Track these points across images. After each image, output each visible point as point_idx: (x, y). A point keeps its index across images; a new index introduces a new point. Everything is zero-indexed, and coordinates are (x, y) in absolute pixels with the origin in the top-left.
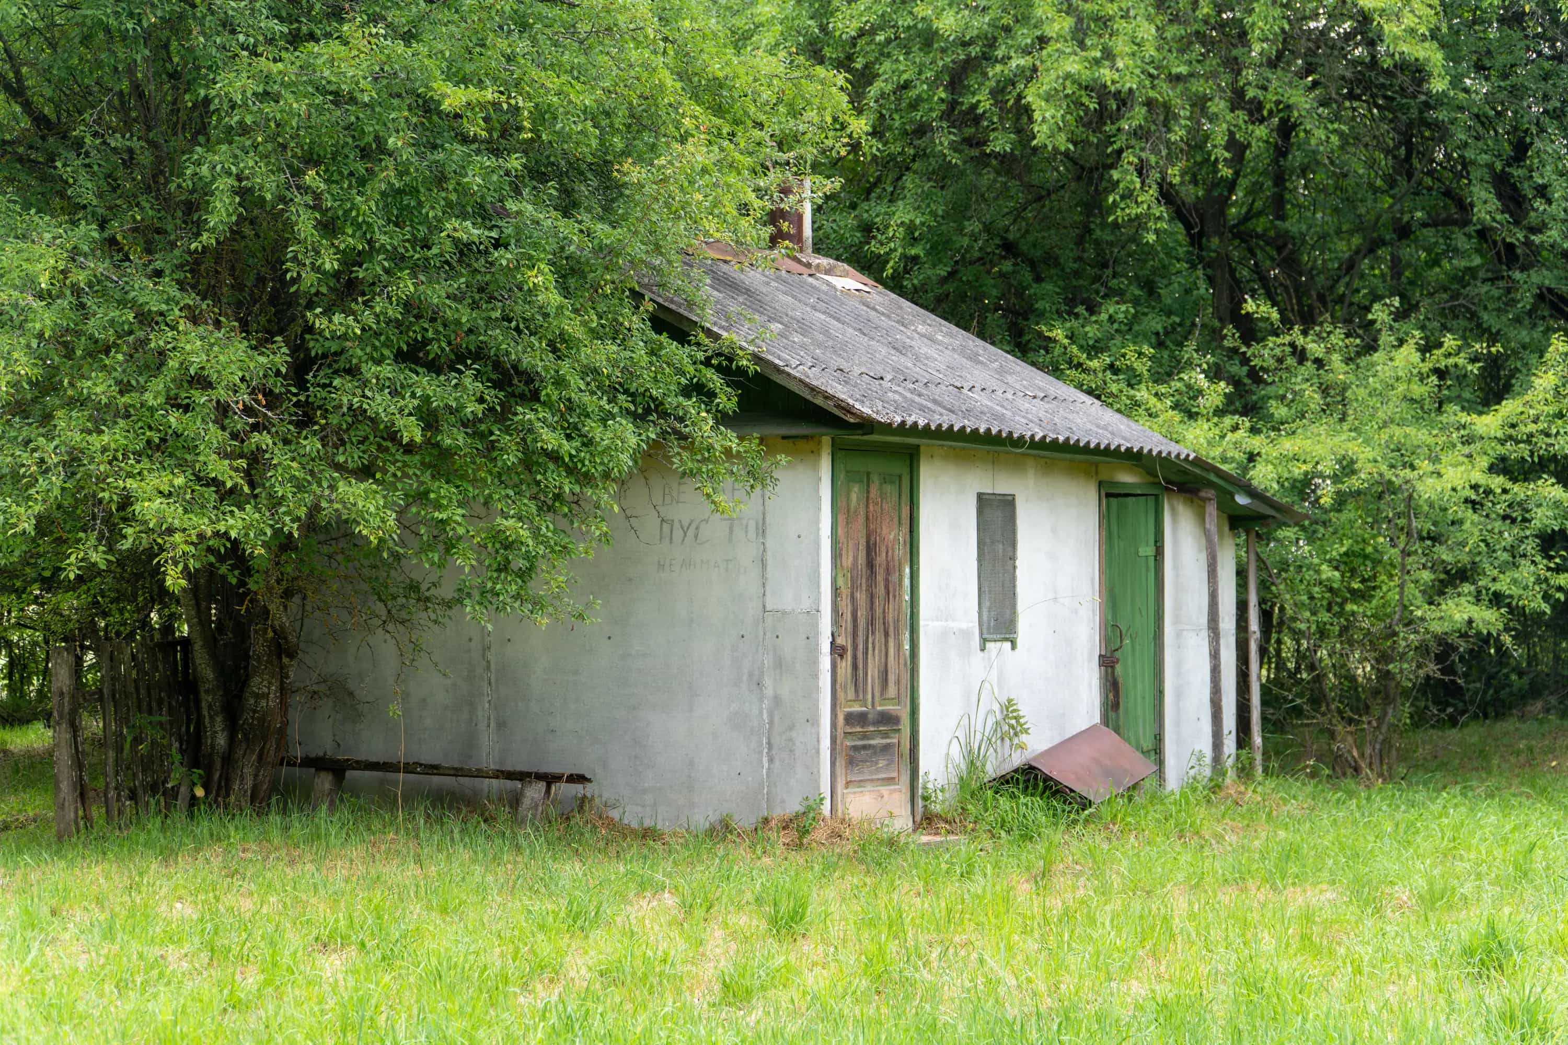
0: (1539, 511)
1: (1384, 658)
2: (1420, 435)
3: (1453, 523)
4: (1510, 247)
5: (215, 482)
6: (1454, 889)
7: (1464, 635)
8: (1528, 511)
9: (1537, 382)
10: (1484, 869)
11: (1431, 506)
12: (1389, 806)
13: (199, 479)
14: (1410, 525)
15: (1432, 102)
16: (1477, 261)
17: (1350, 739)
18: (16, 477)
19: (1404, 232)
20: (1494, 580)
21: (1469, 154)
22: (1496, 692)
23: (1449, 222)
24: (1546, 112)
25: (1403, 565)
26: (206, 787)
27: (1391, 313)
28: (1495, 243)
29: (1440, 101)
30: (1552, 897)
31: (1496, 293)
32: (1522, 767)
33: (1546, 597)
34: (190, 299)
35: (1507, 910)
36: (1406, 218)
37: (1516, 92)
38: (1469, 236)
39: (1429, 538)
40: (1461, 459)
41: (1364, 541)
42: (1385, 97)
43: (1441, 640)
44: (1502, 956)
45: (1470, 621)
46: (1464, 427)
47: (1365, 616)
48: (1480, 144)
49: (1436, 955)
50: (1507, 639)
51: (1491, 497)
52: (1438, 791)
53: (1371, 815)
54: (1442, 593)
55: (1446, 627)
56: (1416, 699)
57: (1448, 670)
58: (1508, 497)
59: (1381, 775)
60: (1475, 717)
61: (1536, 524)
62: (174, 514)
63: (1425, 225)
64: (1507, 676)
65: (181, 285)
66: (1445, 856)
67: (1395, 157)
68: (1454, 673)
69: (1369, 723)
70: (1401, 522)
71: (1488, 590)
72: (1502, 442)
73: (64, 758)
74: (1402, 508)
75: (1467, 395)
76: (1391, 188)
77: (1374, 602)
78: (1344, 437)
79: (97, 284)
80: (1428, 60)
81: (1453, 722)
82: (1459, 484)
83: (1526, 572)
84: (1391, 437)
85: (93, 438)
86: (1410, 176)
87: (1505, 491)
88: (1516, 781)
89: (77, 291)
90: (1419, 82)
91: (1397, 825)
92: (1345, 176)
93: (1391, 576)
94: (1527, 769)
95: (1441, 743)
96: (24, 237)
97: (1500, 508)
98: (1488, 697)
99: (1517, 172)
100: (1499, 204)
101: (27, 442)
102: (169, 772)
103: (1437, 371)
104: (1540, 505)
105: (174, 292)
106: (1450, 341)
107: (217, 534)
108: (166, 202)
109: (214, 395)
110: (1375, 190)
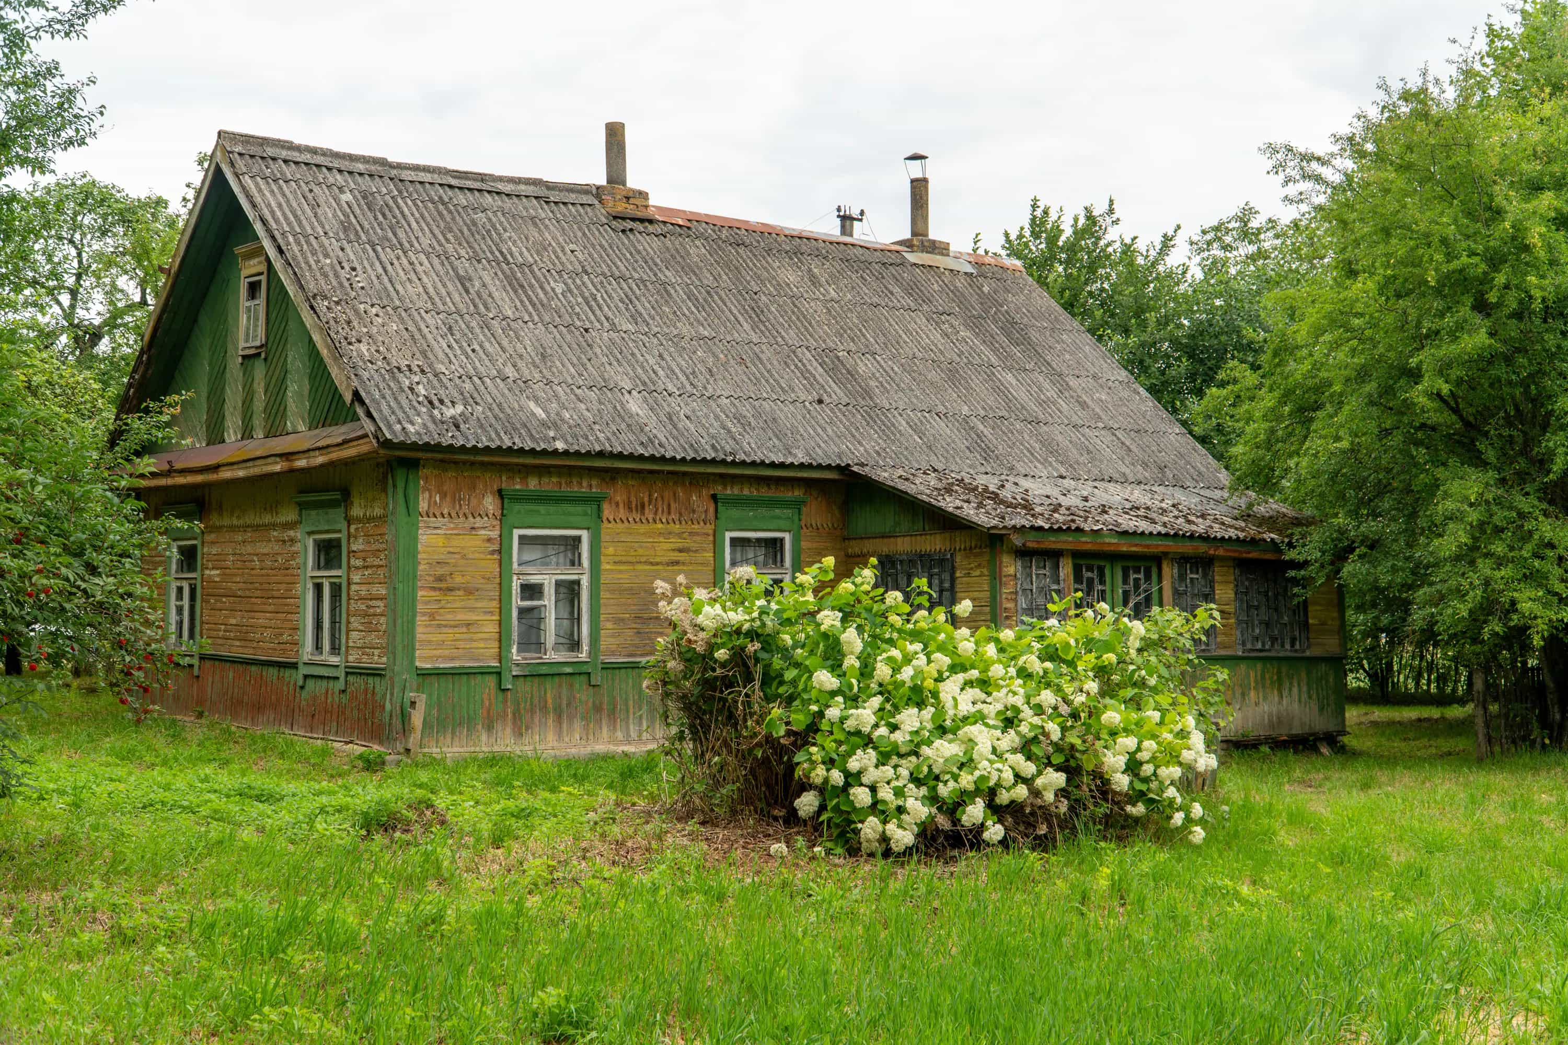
5: (1557, 594)
13: (1549, 592)
18: (1459, 591)
26: (1550, 738)
34: (1544, 506)
62: (1538, 609)
65: (1540, 499)
73: (1480, 721)
79: (1498, 501)
85: (1496, 573)
89: (1487, 502)
96: (1462, 478)
101: (1463, 574)
102: (1532, 731)
105: (1536, 503)
107: (1558, 620)
108: (1532, 461)
109: (1557, 551)
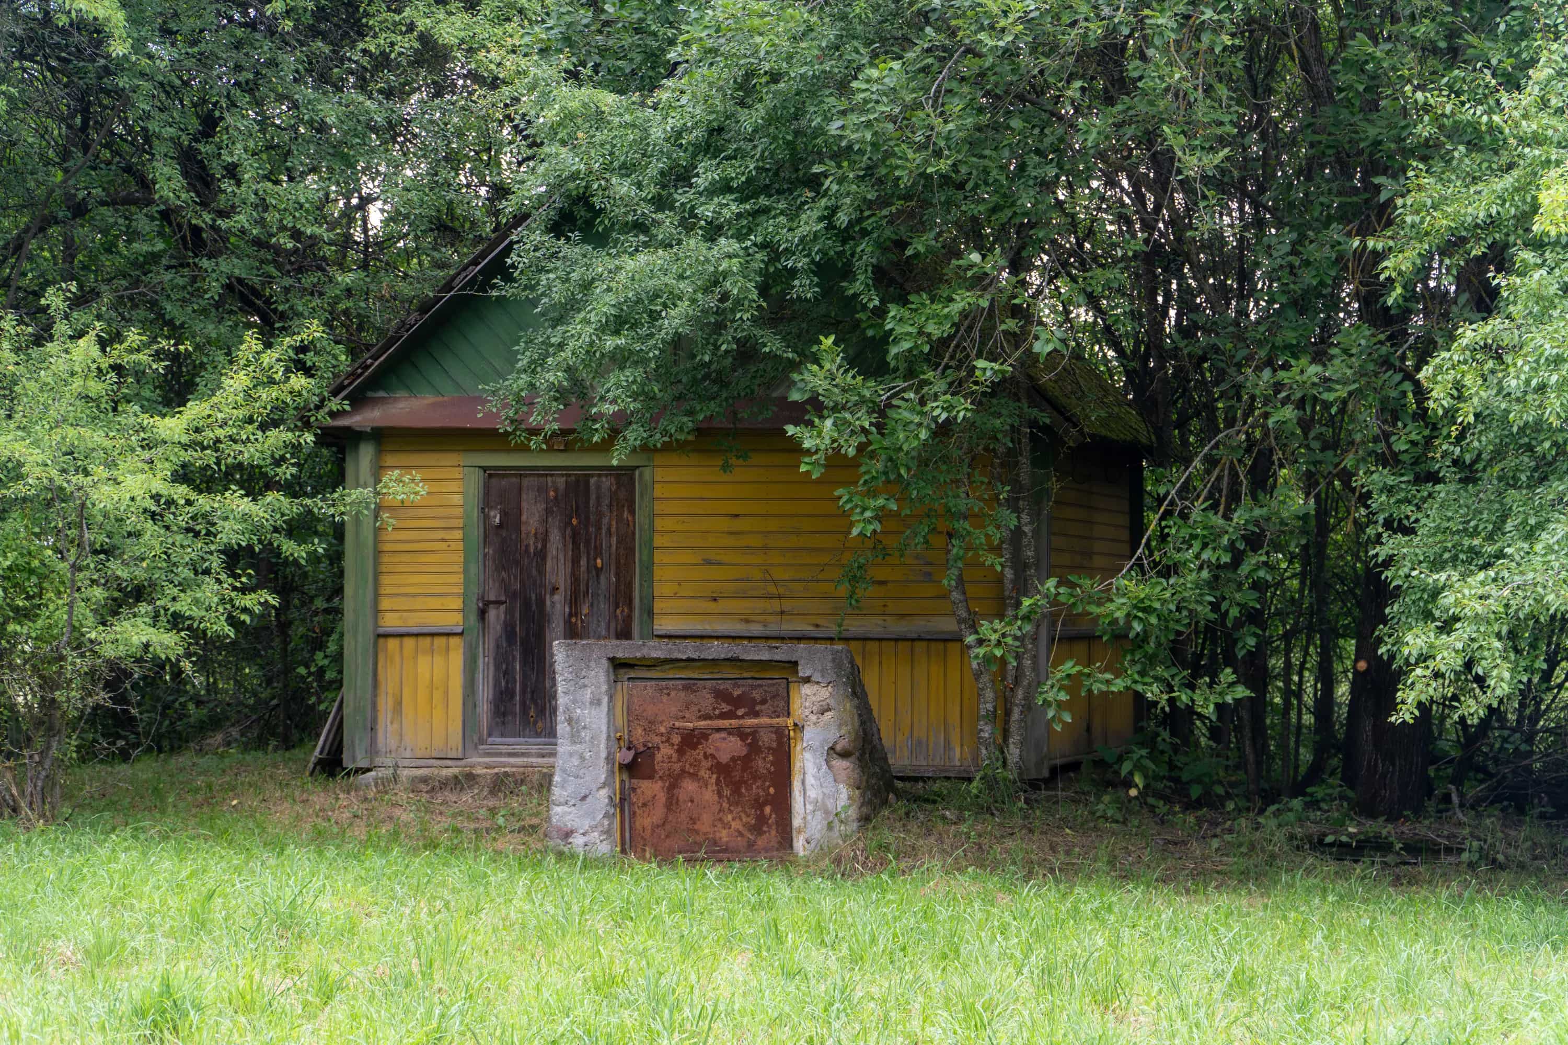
0: (226, 524)
1: (48, 684)
2: (95, 437)
3: (130, 534)
4: (196, 230)
6: (124, 942)
7: (140, 660)
8: (214, 524)
9: (227, 382)
10: (156, 920)
11: (106, 516)
12: (52, 850)
14: (82, 537)
15: (112, 67)
16: (160, 246)
17: (9, 775)
19: (79, 210)
20: (174, 599)
21: (153, 126)
22: (172, 723)
23: (129, 201)
24: (237, 84)
25: (73, 581)
27: (67, 299)
28: (180, 226)
29: (121, 65)
30: (233, 949)
31: (181, 281)
32: (200, 806)
33: (232, 620)
35: (182, 966)
36: (82, 194)
37: (204, 61)
38: (152, 219)
39: (103, 551)
40: (140, 465)
41: (30, 553)
42: (59, 59)
43: (113, 665)
44: (176, 1017)
45: (147, 646)
46: (144, 429)
47: (29, 636)
48: (164, 116)
49: (104, 1017)
50: (186, 665)
51: (173, 509)
52: (107, 833)
53: (31, 860)
54: (115, 613)
55: (122, 651)
56: (83, 730)
57: (121, 699)
58: (191, 509)
59: (43, 815)
60: (149, 750)
61: (222, 538)
63: (103, 203)
64: (183, 705)
66: (114, 906)
67: (69, 127)
68: (128, 703)
69: (31, 757)
70: (73, 533)
71: (166, 610)
72: (185, 447)
74: (73, 517)
75: (146, 393)
76: (64, 160)
77: (40, 623)
78: (10, 437)
80: (108, 19)
81: (125, 756)
82: (138, 493)
83: (209, 591)
84: (63, 438)
86: (86, 148)
87: (189, 503)
88: (192, 822)
90: (99, 43)
91: (61, 872)
92: (13, 144)
93: (59, 594)
94: (205, 809)
95: (110, 780)
97: (182, 521)
98: (163, 730)
99: (205, 148)
100: (184, 182)
103: (117, 368)
104: (226, 519)
106: (133, 336)
110: (48, 163)
